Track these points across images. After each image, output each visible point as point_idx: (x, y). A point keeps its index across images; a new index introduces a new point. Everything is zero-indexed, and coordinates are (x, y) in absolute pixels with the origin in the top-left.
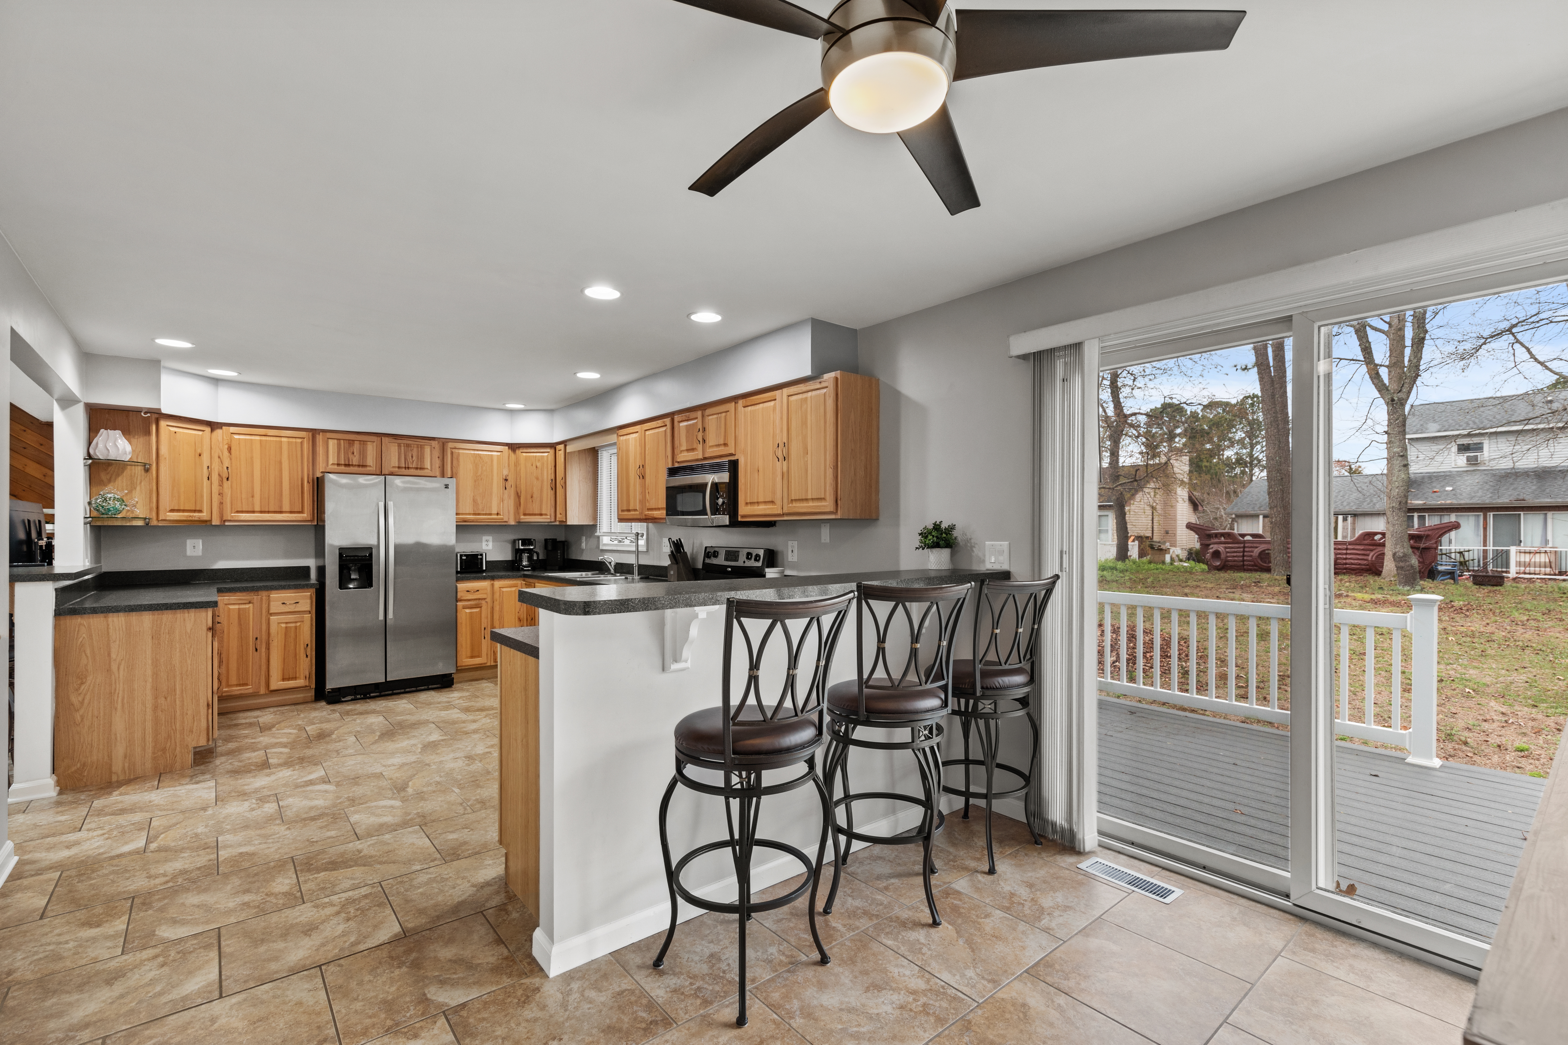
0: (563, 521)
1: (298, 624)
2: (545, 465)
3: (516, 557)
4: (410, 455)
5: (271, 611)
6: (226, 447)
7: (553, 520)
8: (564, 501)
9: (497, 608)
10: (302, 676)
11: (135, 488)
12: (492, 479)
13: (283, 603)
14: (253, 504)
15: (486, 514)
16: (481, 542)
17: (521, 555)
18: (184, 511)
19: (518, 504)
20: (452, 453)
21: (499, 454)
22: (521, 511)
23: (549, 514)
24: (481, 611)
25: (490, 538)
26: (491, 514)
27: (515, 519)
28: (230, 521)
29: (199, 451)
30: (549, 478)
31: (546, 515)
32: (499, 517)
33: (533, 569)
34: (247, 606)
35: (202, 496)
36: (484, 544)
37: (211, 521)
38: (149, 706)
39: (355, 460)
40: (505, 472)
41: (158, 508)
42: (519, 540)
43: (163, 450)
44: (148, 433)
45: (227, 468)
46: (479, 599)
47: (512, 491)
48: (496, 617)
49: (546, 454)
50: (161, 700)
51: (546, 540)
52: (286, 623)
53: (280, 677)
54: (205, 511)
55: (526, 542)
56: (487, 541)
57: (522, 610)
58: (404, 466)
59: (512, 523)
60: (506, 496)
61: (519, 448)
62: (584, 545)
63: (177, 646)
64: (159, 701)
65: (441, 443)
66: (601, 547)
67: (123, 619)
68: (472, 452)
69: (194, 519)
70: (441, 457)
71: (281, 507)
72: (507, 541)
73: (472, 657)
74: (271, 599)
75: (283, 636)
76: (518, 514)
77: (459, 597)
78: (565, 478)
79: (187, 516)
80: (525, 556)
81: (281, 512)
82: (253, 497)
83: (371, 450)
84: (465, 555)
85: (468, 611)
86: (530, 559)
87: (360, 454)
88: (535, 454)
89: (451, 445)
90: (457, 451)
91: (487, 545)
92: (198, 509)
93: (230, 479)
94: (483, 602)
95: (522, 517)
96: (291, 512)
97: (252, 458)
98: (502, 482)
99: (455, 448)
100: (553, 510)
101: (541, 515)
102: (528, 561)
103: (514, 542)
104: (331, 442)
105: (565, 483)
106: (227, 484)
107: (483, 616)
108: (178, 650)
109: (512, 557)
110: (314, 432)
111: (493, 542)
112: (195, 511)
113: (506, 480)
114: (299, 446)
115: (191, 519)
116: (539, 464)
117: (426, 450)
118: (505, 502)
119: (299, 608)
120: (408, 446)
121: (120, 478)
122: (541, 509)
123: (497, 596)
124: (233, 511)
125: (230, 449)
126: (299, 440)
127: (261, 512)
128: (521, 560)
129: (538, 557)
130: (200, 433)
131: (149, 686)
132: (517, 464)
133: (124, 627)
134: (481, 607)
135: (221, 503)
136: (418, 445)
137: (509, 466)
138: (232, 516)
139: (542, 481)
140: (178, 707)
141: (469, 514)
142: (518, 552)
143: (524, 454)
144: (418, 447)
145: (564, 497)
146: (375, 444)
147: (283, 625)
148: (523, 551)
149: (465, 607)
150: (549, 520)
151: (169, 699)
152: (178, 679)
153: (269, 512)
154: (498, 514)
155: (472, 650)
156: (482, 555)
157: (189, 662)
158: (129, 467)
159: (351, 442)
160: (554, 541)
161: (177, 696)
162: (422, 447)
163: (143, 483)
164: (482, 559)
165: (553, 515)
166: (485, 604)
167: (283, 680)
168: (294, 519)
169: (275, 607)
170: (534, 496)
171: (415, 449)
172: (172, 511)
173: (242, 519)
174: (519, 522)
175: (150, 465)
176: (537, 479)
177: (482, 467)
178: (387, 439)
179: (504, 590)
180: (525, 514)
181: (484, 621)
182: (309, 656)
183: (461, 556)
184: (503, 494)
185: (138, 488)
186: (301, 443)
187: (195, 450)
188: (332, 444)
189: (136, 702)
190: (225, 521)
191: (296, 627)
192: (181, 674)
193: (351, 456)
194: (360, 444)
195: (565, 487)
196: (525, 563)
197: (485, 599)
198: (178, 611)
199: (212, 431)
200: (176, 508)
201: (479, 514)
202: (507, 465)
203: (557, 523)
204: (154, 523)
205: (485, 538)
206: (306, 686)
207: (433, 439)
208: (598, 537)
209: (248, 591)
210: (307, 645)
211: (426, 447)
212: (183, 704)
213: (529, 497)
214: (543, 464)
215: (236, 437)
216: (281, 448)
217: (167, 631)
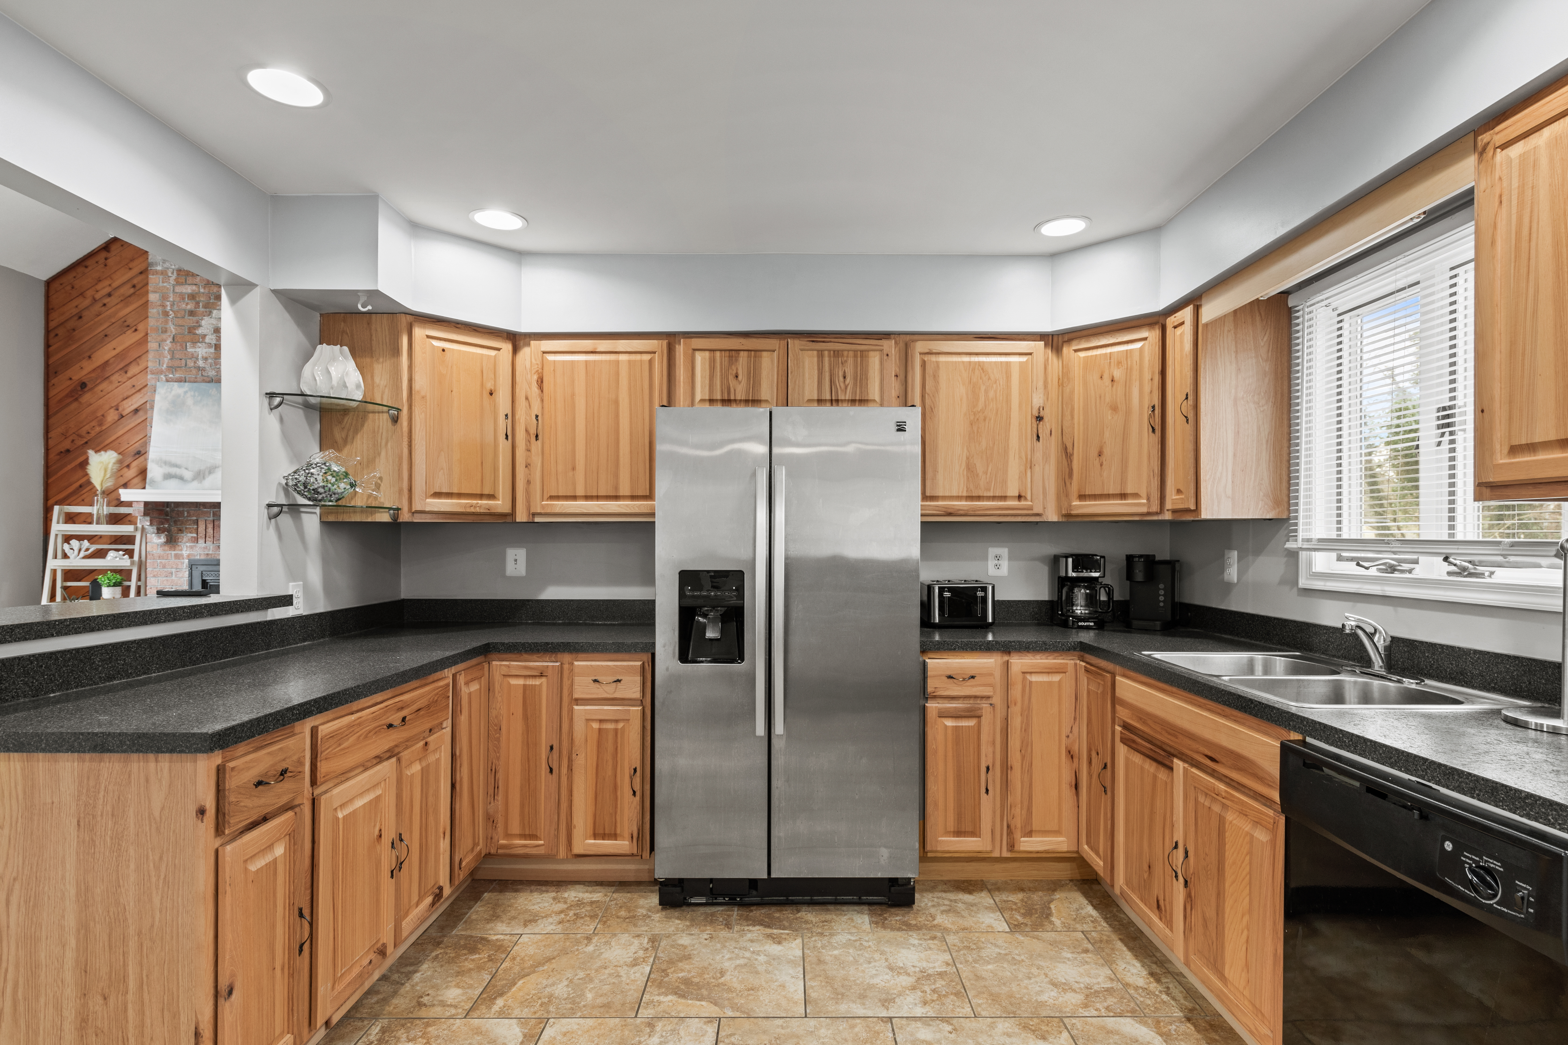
0: (1187, 511)
1: (620, 725)
2: (1135, 374)
3: (1060, 597)
4: (841, 374)
5: (576, 696)
6: (535, 377)
7: (1155, 508)
8: (1191, 455)
9: (1016, 722)
10: (627, 834)
11: (379, 454)
12: (1009, 417)
13: (595, 681)
14: (574, 485)
15: (994, 498)
16: (986, 558)
17: (1071, 590)
18: (460, 495)
19: (1066, 474)
20: (924, 364)
21: (1024, 359)
22: (1074, 488)
23: (1144, 494)
24: (979, 725)
25: (1004, 552)
26: (1004, 498)
27: (1059, 507)
28: (540, 514)
29: (489, 386)
30: (1146, 404)
31: (1136, 495)
32: (1023, 503)
33: (1100, 625)
34: (537, 682)
35: (495, 469)
36: (991, 563)
37: (513, 513)
38: (70, 1014)
39: (740, 391)
40: (1038, 400)
41: (410, 490)
42: (1067, 557)
43: (420, 382)
44: (396, 351)
45: (537, 416)
46: (976, 697)
47: (1052, 445)
48: (1015, 743)
49: (1138, 345)
50: (95, 1003)
51: (1130, 558)
52: (601, 721)
53: (590, 831)
54: (500, 495)
55: (1083, 561)
56: (998, 557)
57: (1076, 730)
58: (828, 397)
59: (1054, 518)
60: (1039, 455)
61: (1069, 341)
62: (1232, 573)
63: (132, 852)
64: (91, 1004)
65: (902, 345)
66: (1304, 582)
67: (18, 766)
68: (966, 359)
69: (478, 510)
70: (902, 376)
71: (616, 488)
72: (1042, 559)
73: (958, 833)
74: (576, 670)
75: (595, 748)
76: (1067, 496)
77: (930, 689)
78: (1194, 397)
79: (466, 505)
80: (1080, 594)
81: (616, 498)
82: (574, 469)
83: (769, 365)
84: (950, 589)
85: (949, 723)
86: (1091, 600)
87: (749, 378)
88: (1109, 350)
89: (921, 346)
90: (933, 358)
91: (997, 567)
92: (486, 492)
93: (540, 437)
94: (985, 705)
95: (1076, 503)
96: (633, 498)
97: (573, 395)
98: (1030, 421)
99: (930, 353)
100: (1156, 482)
101: (1123, 496)
102: (1087, 606)
103: (1055, 561)
104: (699, 357)
105: (1196, 407)
106: (536, 446)
107: (985, 737)
108: (132, 866)
109: (1051, 592)
110: (671, 338)
111: (1010, 559)
112: (481, 496)
113: (1039, 419)
114: (646, 367)
115: (472, 510)
116: (1117, 373)
117: (871, 360)
118: (1037, 469)
119: (623, 692)
120: (837, 354)
121: (359, 436)
122: (1123, 481)
123: (1016, 692)
124: (545, 497)
125: (540, 382)
126: (646, 357)
127: (587, 498)
128: (1071, 602)
129: (1110, 594)
130: (493, 353)
131: (70, 956)
132: (1064, 379)
133: (20, 788)
134: (979, 717)
135: (529, 482)
136: (855, 351)
137: (1046, 386)
138: (543, 507)
139: (1128, 412)
140: (131, 1026)
141: (959, 498)
142: (1064, 584)
143: (1082, 354)
144: (855, 356)
145: (1190, 447)
146: (776, 353)
147: (596, 726)
148: (1076, 582)
149: (943, 714)
150: (1144, 510)
151: (112, 1001)
152: (132, 944)
153: (598, 498)
154: (1020, 497)
155: (959, 817)
156: (984, 589)
157: (156, 900)
158: (371, 415)
159: (733, 354)
160: (1150, 561)
161: (130, 997)
162: (863, 355)
163: (389, 444)
164: (984, 600)
165: (1155, 495)
166: (990, 709)
167: (595, 836)
168: (637, 511)
169: (583, 687)
170: (1107, 451)
171: (851, 361)
172: (438, 495)
173: (557, 510)
174: (1069, 515)
175: (398, 410)
176: (1114, 409)
177: (986, 392)
178: (797, 342)
179: (1034, 678)
180: (1082, 497)
181: (986, 749)
182: (638, 794)
183: (941, 590)
184: (1033, 450)
185: (383, 454)
186: (651, 362)
187: (482, 385)
188: (700, 359)
189: (42, 1000)
190: (534, 515)
191: (616, 730)
192: (139, 934)
193: (732, 382)
194: (749, 357)
195: (1194, 418)
196: (1079, 610)
197: (988, 697)
198: (135, 756)
199: (515, 350)
200: (444, 491)
201: (979, 498)
202: (1041, 384)
203: (1167, 516)
204: (405, 517)
205: (993, 551)
206: (633, 855)
207: (886, 335)
208: (1293, 555)
209: (538, 651)
210: (635, 770)
211: (871, 354)
212: (143, 1021)
213: (1094, 453)
214: (1129, 371)
215: (551, 358)
216: (617, 374)
217: (109, 808)
